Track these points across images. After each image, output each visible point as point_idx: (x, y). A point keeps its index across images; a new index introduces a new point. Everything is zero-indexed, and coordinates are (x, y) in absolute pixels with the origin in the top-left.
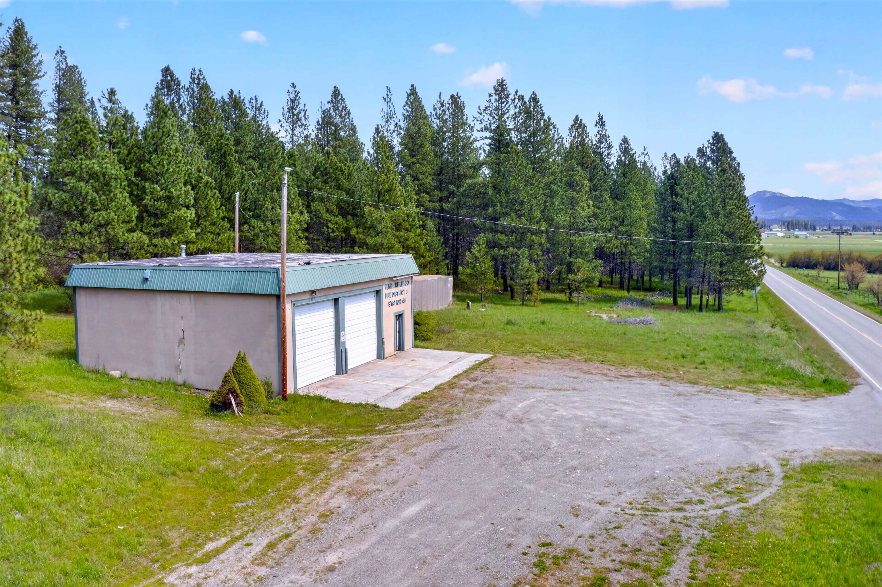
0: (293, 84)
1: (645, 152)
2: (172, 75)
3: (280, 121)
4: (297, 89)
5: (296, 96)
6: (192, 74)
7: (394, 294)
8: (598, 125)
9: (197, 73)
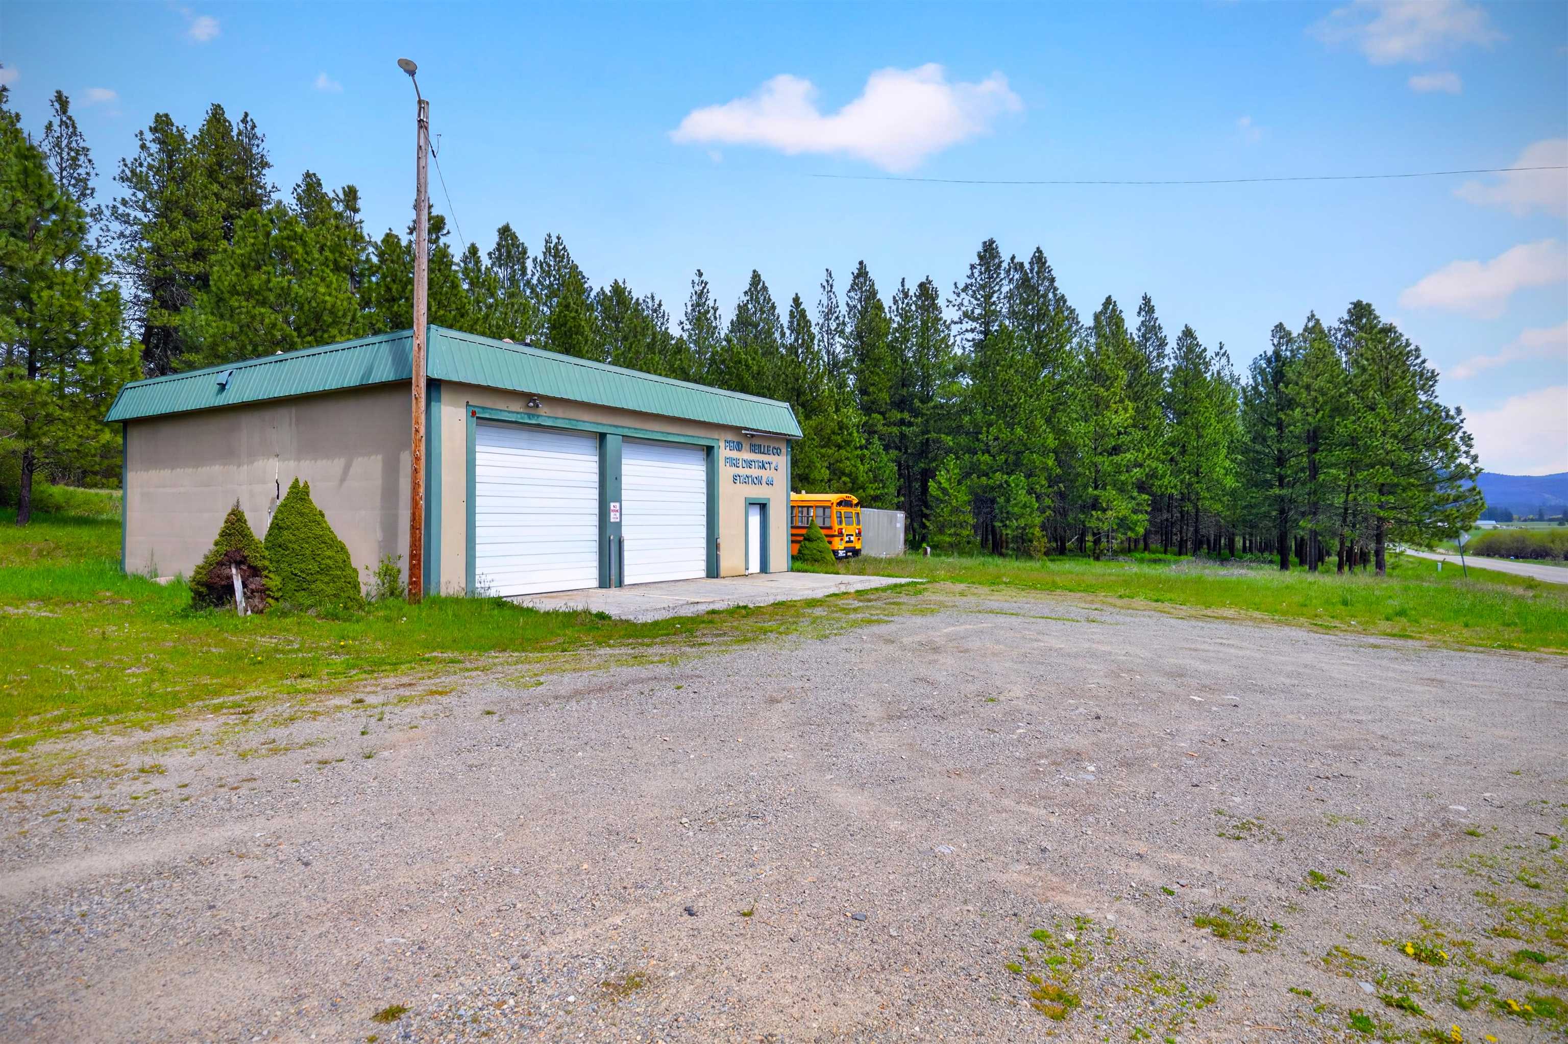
0: (699, 271)
1: (1223, 351)
2: (514, 237)
3: (682, 323)
4: (704, 278)
5: (704, 288)
6: (547, 242)
7: (749, 464)
8: (1143, 313)
9: (555, 240)
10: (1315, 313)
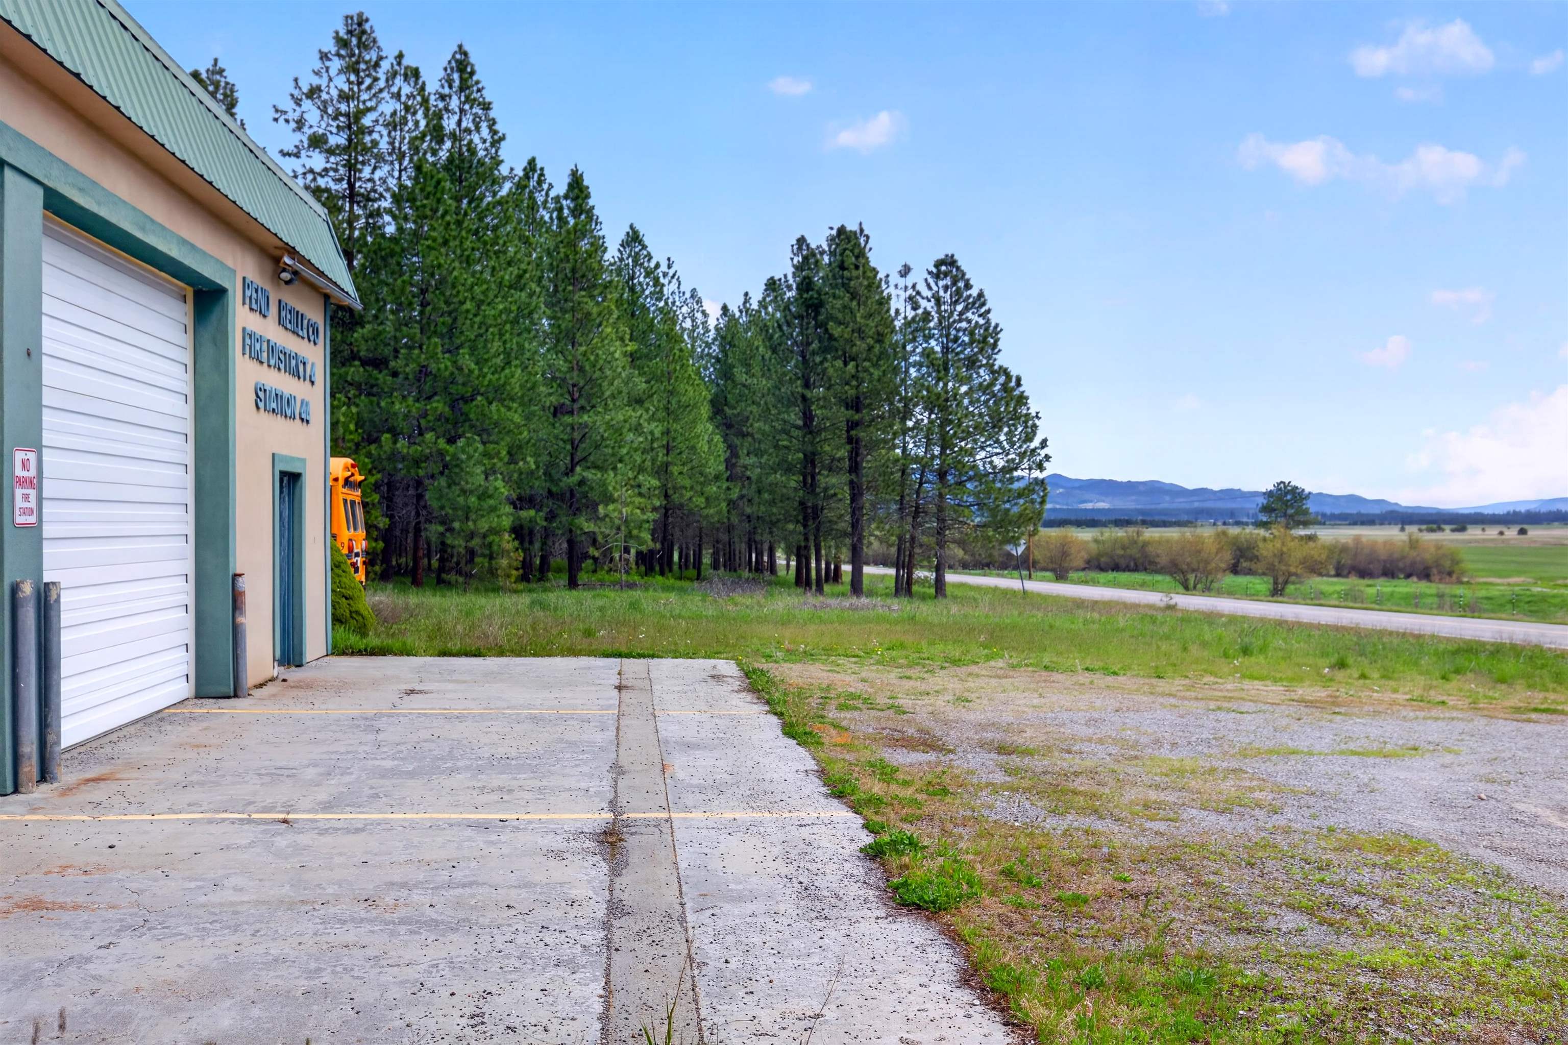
10: (864, 227)
